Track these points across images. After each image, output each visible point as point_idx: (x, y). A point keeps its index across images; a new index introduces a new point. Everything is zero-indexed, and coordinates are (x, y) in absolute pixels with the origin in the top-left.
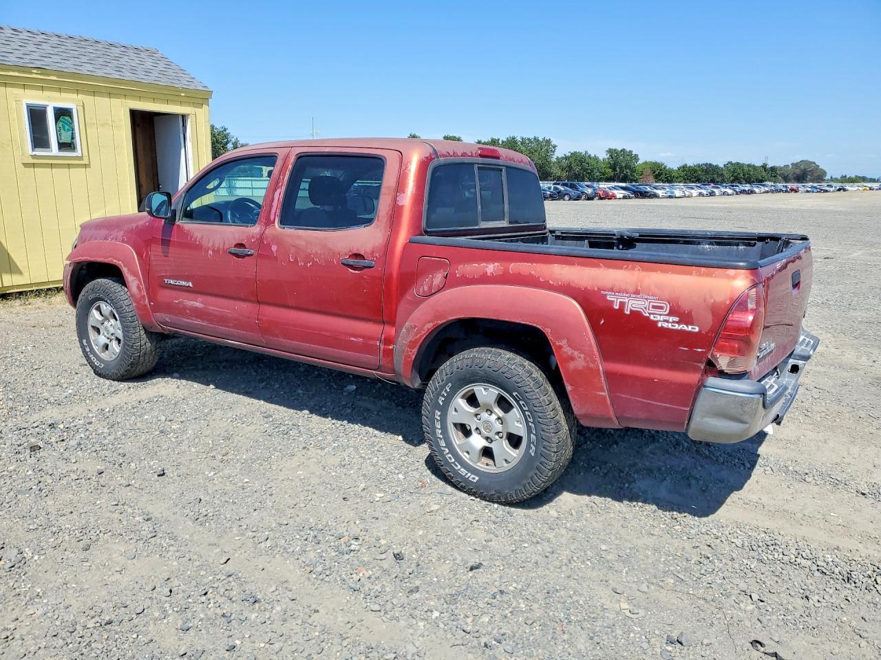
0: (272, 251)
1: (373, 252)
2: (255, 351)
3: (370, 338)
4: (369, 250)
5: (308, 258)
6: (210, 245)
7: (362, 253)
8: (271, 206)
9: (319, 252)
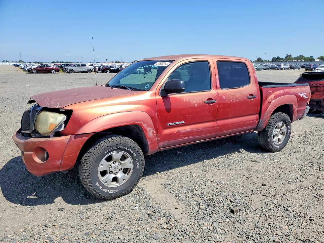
0: (224, 99)
1: (255, 93)
2: (219, 139)
3: (254, 120)
4: (254, 92)
5: (236, 99)
6: (195, 102)
7: (252, 93)
8: (216, 82)
9: (240, 96)
